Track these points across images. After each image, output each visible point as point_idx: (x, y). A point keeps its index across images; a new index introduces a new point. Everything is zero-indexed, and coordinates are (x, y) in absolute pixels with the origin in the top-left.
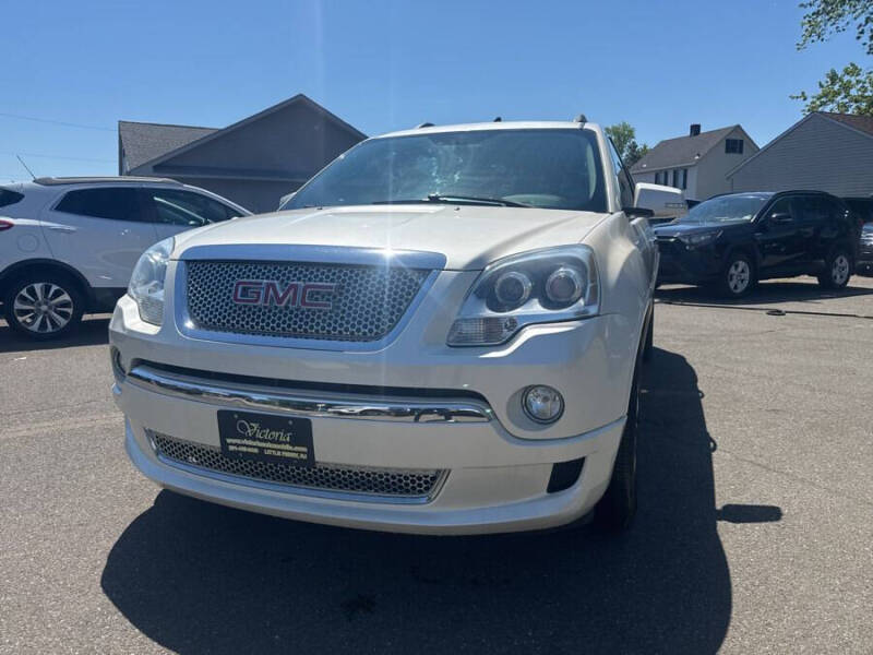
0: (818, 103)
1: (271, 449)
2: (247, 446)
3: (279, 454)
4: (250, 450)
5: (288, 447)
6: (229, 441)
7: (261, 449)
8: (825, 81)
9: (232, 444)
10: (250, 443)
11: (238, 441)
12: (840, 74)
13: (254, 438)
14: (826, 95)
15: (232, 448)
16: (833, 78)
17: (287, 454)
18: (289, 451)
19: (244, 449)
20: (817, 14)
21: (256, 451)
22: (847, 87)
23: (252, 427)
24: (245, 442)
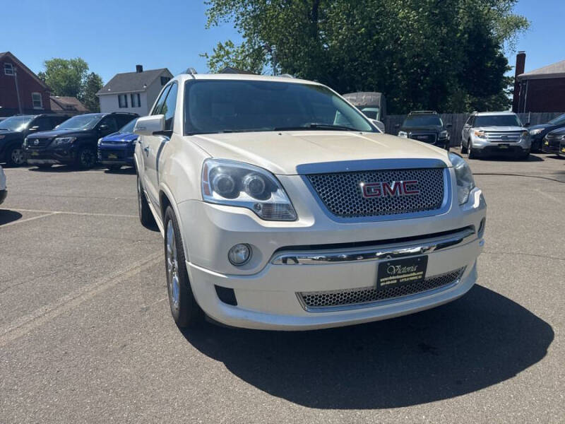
0: (214, 60)
1: (404, 278)
2: (390, 280)
3: (408, 279)
4: (392, 282)
5: (414, 274)
6: (381, 280)
7: (398, 280)
8: (216, 48)
9: (383, 282)
10: (394, 277)
11: (386, 279)
12: (224, 45)
13: (396, 275)
14: (218, 57)
15: (382, 284)
16: (221, 47)
17: (411, 279)
18: (414, 276)
19: (388, 283)
20: (213, 9)
21: (395, 281)
22: (228, 53)
23: (396, 268)
24: (391, 278)
